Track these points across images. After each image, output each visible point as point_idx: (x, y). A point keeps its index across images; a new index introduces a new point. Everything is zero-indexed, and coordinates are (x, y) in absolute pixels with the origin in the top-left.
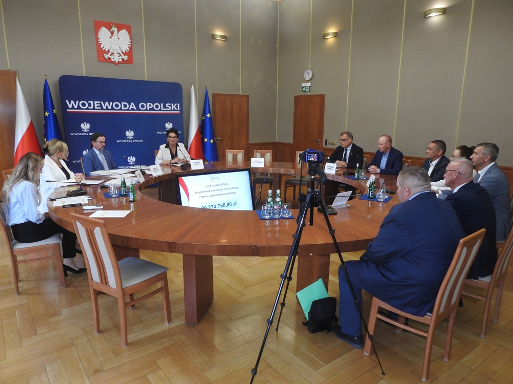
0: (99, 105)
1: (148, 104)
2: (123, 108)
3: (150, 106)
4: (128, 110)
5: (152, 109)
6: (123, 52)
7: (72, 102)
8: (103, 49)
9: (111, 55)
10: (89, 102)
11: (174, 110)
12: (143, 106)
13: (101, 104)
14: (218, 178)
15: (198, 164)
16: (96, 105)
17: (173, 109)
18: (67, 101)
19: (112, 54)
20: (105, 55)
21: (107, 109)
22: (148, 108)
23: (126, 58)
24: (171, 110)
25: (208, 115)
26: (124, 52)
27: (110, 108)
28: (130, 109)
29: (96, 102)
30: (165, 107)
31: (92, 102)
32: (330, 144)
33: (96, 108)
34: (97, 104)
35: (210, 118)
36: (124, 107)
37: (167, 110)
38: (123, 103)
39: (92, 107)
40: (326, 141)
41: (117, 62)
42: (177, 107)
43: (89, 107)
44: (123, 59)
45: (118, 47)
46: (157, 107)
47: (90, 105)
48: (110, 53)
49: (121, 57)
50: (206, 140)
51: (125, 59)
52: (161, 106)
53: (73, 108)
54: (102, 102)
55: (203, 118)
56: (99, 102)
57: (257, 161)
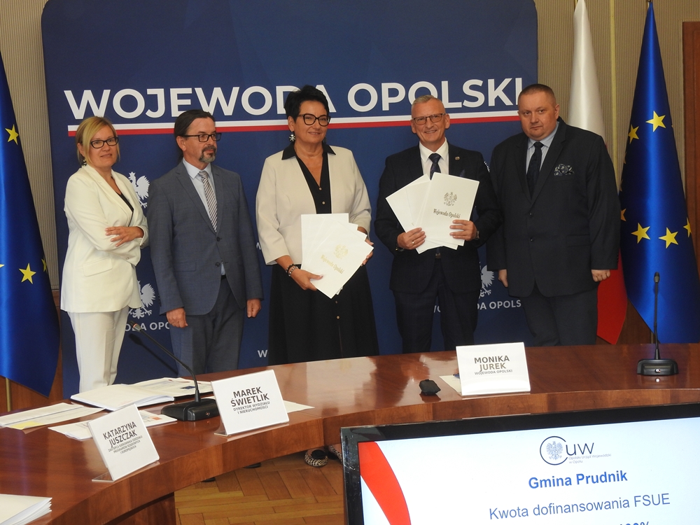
1: (386, 87)
3: (393, 93)
5: (402, 108)
7: (88, 95)
10: (150, 92)
11: (499, 105)
12: (363, 97)
13: (193, 97)
14: (588, 449)
15: (497, 364)
16: (175, 103)
17: (492, 103)
18: (69, 94)
21: (218, 115)
22: (387, 101)
24: (485, 108)
25: (656, 121)
27: (228, 110)
29: (174, 92)
30: (456, 95)
31: (160, 93)
33: (175, 113)
34: (180, 97)
37: (464, 109)
38: (280, 90)
39: (161, 112)
42: (509, 91)
43: (150, 113)
47: (151, 103)
50: (642, 233)
52: (439, 93)
54: (199, 91)
55: (634, 135)
56: (188, 91)
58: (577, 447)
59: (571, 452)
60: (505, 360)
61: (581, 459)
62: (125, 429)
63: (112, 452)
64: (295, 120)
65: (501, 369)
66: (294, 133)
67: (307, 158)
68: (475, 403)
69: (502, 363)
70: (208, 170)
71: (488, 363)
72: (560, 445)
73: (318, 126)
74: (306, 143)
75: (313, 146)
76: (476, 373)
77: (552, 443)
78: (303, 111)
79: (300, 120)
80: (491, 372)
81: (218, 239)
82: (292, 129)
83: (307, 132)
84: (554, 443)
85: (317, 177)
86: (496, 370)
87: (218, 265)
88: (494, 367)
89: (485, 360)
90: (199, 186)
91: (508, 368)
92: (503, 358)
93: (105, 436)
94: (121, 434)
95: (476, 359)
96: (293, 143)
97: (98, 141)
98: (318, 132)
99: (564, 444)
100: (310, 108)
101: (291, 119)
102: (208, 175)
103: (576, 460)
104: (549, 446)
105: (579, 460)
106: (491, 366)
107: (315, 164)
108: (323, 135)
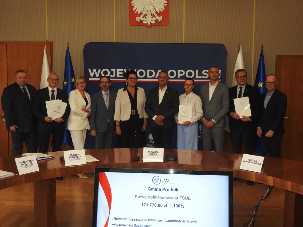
0: (122, 73)
1: (179, 71)
2: (148, 76)
3: (181, 73)
4: (154, 78)
5: (184, 77)
6: (157, 13)
7: (95, 70)
8: (136, 12)
9: (143, 18)
10: (112, 70)
12: (172, 74)
14: (167, 181)
16: (118, 73)
18: (89, 70)
19: (145, 16)
20: (137, 18)
22: (179, 75)
23: (160, 19)
26: (159, 12)
28: (156, 77)
29: (118, 70)
30: (200, 74)
31: (114, 70)
33: (118, 76)
34: (120, 72)
36: (150, 75)
37: (202, 79)
38: (148, 71)
39: (114, 75)
41: (149, 24)
43: (111, 76)
44: (156, 21)
45: (152, 8)
46: (190, 74)
47: (112, 73)
48: (142, 16)
49: (154, 19)
51: (159, 21)
52: (195, 74)
53: (95, 76)
54: (125, 70)
56: (122, 70)
57: (251, 160)
58: (164, 180)
59: (162, 181)
60: (157, 153)
61: (165, 184)
62: (29, 161)
63: (22, 167)
64: (128, 79)
66: (127, 83)
67: (131, 90)
70: (108, 92)
71: (152, 153)
72: (159, 179)
73: (134, 81)
74: (131, 86)
75: (133, 86)
76: (148, 156)
78: (130, 77)
79: (129, 79)
81: (108, 112)
82: (127, 82)
83: (131, 82)
84: (157, 178)
85: (133, 95)
86: (154, 155)
87: (107, 119)
90: (105, 97)
91: (158, 155)
93: (20, 163)
94: (27, 163)
95: (149, 152)
96: (127, 86)
97: (80, 82)
98: (134, 83)
99: (160, 179)
100: (132, 76)
101: (126, 79)
102: (108, 94)
103: (163, 184)
104: (155, 179)
107: (132, 92)
108: (136, 83)
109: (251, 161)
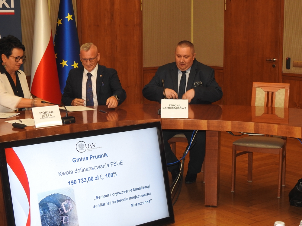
14: (93, 145)
25: (69, 17)
32: (296, 66)
35: (72, 22)
40: (288, 60)
50: (65, 63)
55: (60, 22)
57: (173, 105)
58: (89, 145)
59: (87, 147)
60: (52, 112)
61: (91, 150)
65: (50, 116)
68: (42, 131)
69: (51, 114)
72: (83, 144)
76: (41, 118)
77: (80, 144)
80: (47, 118)
84: (81, 144)
86: (48, 117)
88: (48, 115)
89: (44, 113)
91: (53, 116)
92: (51, 112)
95: (40, 113)
99: (85, 144)
103: (89, 150)
104: (79, 145)
105: (90, 150)
106: (46, 115)
109: (173, 107)
